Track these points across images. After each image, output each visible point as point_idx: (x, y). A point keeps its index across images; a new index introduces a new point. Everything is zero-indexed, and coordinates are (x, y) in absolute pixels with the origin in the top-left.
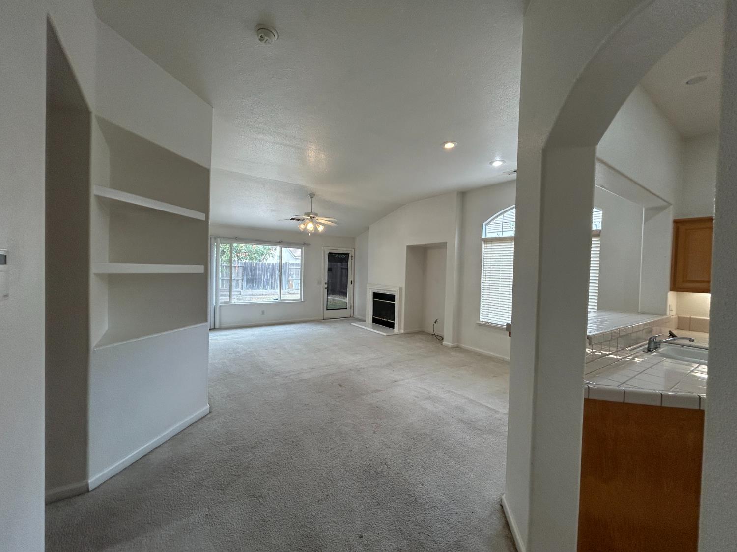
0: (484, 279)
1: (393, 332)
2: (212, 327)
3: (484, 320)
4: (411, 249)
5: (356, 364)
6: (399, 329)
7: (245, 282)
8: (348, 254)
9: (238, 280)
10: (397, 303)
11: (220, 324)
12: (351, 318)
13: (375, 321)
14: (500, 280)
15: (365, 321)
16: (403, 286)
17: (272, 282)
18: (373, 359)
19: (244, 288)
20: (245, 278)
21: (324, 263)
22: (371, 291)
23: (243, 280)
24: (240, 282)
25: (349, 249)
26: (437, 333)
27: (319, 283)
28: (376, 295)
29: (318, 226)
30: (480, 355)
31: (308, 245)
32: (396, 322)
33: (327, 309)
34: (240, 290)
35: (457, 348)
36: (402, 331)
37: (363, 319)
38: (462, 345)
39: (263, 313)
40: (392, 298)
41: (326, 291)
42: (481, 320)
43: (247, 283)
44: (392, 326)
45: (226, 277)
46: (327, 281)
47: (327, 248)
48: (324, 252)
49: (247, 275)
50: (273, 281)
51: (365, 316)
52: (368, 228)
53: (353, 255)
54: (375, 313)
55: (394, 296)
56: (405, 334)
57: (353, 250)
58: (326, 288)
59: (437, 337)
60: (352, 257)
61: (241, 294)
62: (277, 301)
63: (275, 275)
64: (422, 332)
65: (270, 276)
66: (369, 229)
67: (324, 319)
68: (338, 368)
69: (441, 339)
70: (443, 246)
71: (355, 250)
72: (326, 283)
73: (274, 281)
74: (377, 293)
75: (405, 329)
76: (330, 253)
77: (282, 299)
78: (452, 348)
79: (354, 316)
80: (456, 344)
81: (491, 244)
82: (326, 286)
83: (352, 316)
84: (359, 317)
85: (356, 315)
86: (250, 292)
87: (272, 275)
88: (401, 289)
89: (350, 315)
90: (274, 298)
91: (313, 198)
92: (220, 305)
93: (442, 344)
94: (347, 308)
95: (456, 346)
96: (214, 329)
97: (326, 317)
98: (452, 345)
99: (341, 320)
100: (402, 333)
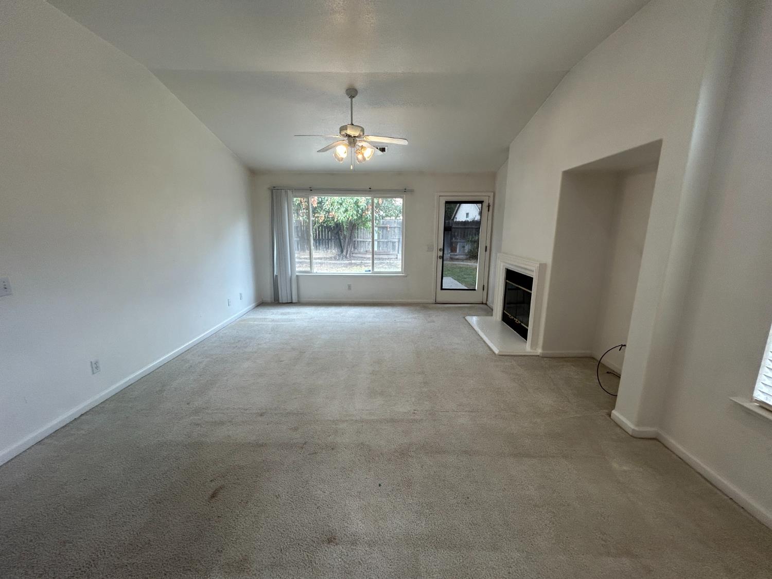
1: (526, 348)
2: (289, 301)
3: (769, 400)
6: (535, 344)
8: (483, 202)
9: (395, 242)
10: (534, 292)
11: (299, 297)
13: (505, 319)
15: (492, 316)
16: (548, 259)
21: (439, 218)
22: (502, 264)
23: (399, 242)
25: (484, 194)
27: (430, 249)
28: (509, 275)
31: (411, 191)
32: (531, 329)
33: (442, 289)
36: (539, 351)
38: (672, 441)
39: (349, 287)
40: (529, 282)
41: (441, 260)
42: (760, 396)
44: (525, 335)
46: (443, 247)
47: (442, 194)
48: (437, 201)
53: (491, 204)
54: (506, 304)
55: (530, 280)
56: (543, 357)
57: (491, 195)
58: (440, 258)
60: (489, 206)
62: (369, 274)
64: (589, 359)
67: (436, 303)
71: (494, 195)
72: (440, 250)
74: (510, 270)
75: (544, 348)
76: (447, 202)
77: (375, 270)
78: (632, 436)
79: (488, 303)
82: (441, 254)
83: (484, 302)
89: (480, 300)
90: (367, 269)
91: (353, 97)
92: (297, 275)
93: (610, 416)
94: (475, 290)
95: (654, 437)
96: (290, 303)
97: (439, 300)
98: (636, 429)
99: (459, 307)
100: (538, 354)
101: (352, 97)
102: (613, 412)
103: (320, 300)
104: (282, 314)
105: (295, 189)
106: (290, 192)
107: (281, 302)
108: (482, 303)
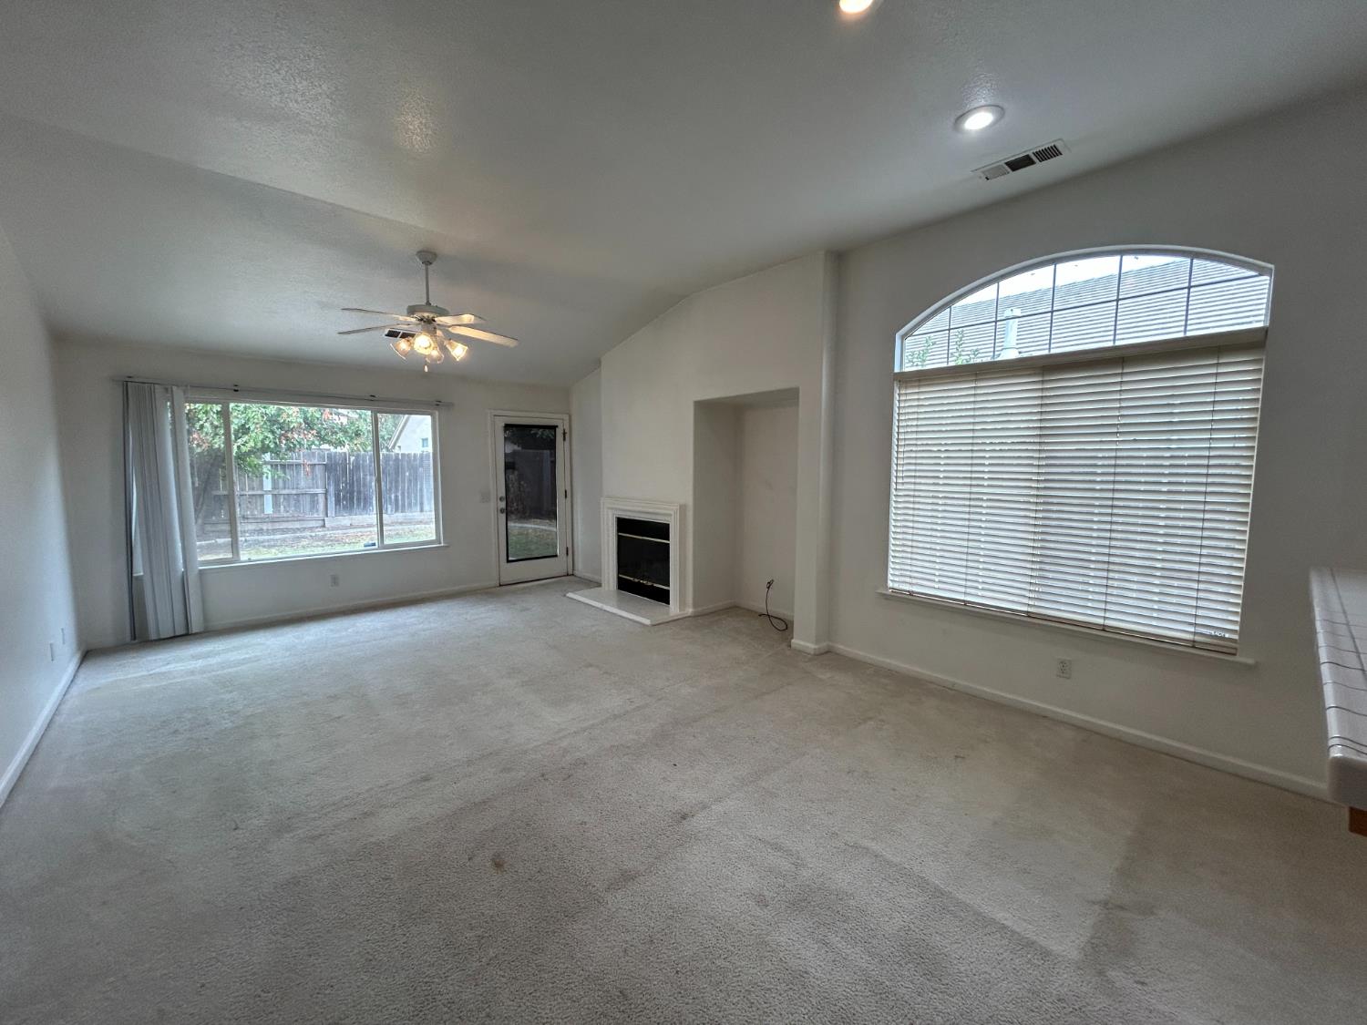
0: (900, 481)
1: (668, 613)
2: (180, 631)
3: (896, 586)
4: (706, 410)
5: (564, 744)
6: (682, 604)
7: (332, 499)
8: (554, 428)
10: (673, 542)
11: (206, 619)
12: (570, 578)
13: (623, 585)
14: (941, 482)
15: (599, 585)
16: (689, 500)
17: (396, 497)
18: (616, 717)
19: (331, 511)
20: (332, 489)
21: (496, 449)
22: (610, 513)
24: (321, 499)
25: (556, 416)
26: (773, 610)
27: (485, 498)
28: (624, 525)
29: (450, 344)
30: (892, 675)
31: (450, 406)
32: (673, 589)
33: (508, 561)
34: (321, 515)
35: (829, 657)
36: (690, 611)
37: (596, 578)
38: (841, 647)
39: (335, 580)
40: (663, 530)
41: (504, 516)
42: (890, 584)
43: (338, 502)
44: (663, 597)
45: (285, 488)
46: (504, 495)
47: (499, 413)
48: (494, 423)
49: (337, 485)
50: (399, 494)
51: (599, 571)
52: (598, 363)
53: (567, 430)
54: (622, 566)
55: (668, 524)
56: (695, 616)
57: (566, 417)
58: (502, 511)
59: (774, 621)
60: (564, 434)
61: (324, 526)
62: (375, 550)
63: (403, 482)
64: (734, 610)
65: (391, 483)
66: (600, 366)
67: (500, 585)
68: (506, 770)
69: (784, 627)
70: (788, 398)
71: (570, 417)
72: (501, 499)
73: (403, 494)
74: (625, 520)
75: (695, 605)
76: (507, 425)
77: (385, 542)
78: (815, 655)
79: (576, 573)
80: (824, 645)
81: (919, 386)
82: (503, 505)
83: (570, 572)
84: (588, 575)
85: (581, 569)
86: (345, 520)
87: (397, 481)
88: (683, 508)
89: (564, 572)
90: (368, 541)
91: (431, 263)
92: (200, 571)
93: (790, 646)
94: (556, 556)
95: (826, 650)
96: (185, 635)
97: (505, 580)
98: (816, 647)
99: (543, 585)
100: (689, 614)
101: (427, 263)
102: (793, 641)
103: (266, 616)
104: (195, 657)
105: (192, 387)
106: (178, 393)
107: (153, 636)
108: (568, 575)
